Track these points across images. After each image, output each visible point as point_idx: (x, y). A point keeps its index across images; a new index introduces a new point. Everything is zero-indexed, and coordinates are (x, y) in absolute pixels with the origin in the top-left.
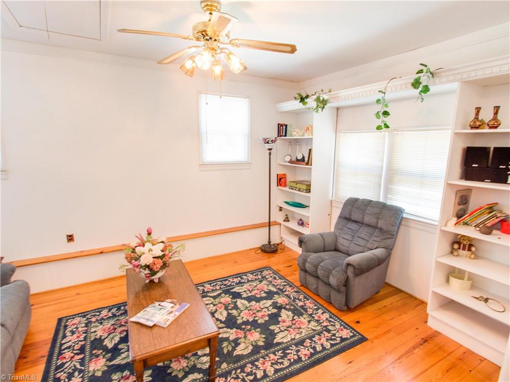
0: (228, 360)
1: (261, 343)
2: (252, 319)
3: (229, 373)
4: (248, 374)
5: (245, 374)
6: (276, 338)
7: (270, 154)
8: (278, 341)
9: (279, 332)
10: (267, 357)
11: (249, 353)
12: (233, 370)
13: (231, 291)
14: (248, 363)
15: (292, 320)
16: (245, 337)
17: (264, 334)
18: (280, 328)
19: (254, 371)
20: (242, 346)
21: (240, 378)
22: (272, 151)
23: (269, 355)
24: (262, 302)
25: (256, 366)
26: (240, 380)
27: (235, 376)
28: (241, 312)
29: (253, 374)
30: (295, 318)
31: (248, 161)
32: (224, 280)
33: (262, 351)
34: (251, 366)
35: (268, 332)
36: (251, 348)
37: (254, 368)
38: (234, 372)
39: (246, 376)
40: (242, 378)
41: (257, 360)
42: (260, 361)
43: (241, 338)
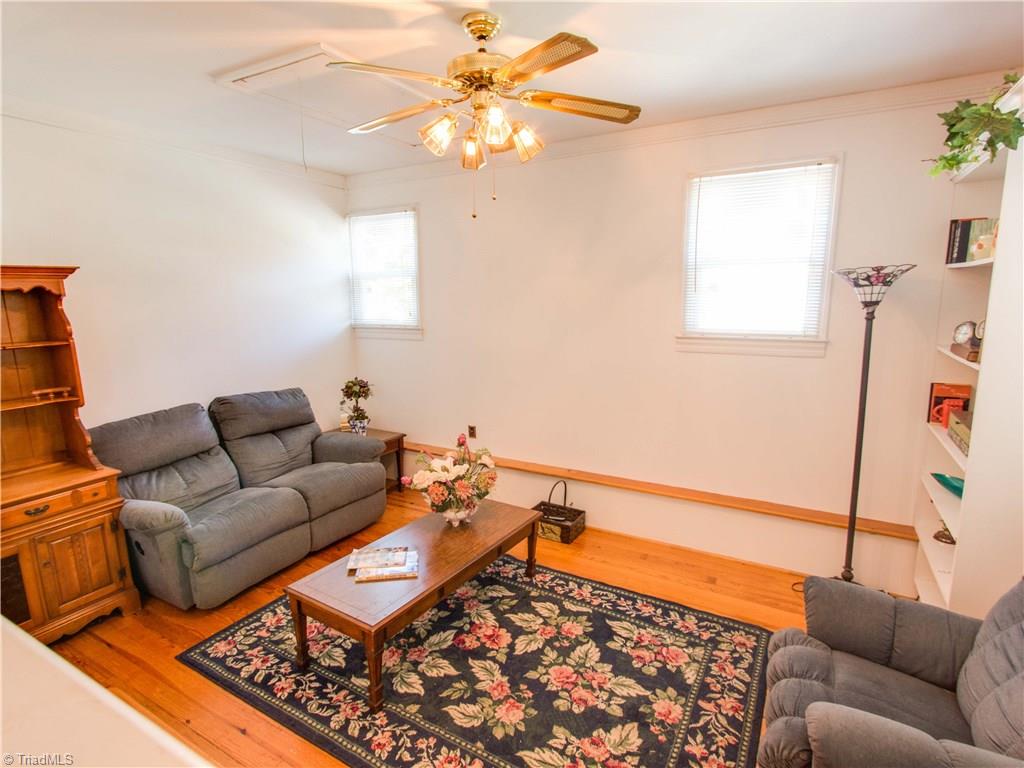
0: (430, 707)
1: (499, 733)
2: (554, 689)
3: (401, 721)
4: (413, 751)
5: (409, 745)
6: (533, 750)
7: (870, 318)
8: (526, 759)
9: (556, 749)
10: (468, 759)
11: (461, 727)
12: (409, 723)
13: (607, 621)
14: (435, 737)
15: (615, 757)
16: (499, 702)
17: (526, 726)
18: (569, 744)
19: (425, 754)
20: (471, 709)
21: (398, 743)
22: (879, 311)
23: (477, 760)
24: (622, 679)
25: (438, 752)
26: (394, 743)
27: (398, 732)
28: (560, 665)
29: (416, 756)
30: (629, 759)
31: (817, 336)
32: (624, 596)
33: (479, 744)
34: (432, 745)
35: (540, 730)
36: (476, 723)
37: (431, 752)
38: (405, 727)
39: (407, 749)
40: (400, 744)
41: (451, 747)
42: (452, 754)
43: (491, 698)
